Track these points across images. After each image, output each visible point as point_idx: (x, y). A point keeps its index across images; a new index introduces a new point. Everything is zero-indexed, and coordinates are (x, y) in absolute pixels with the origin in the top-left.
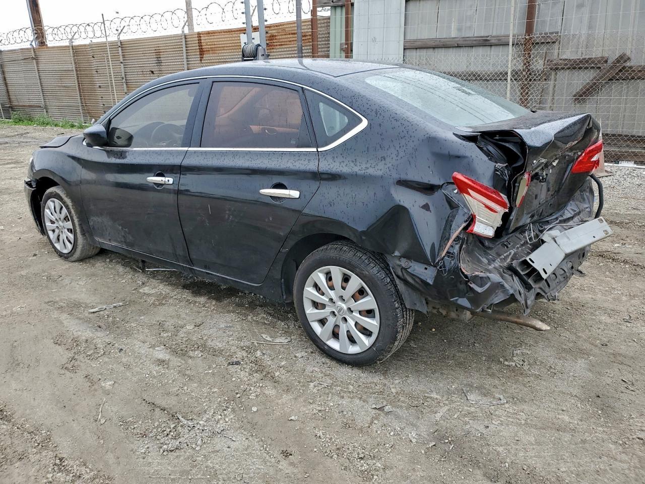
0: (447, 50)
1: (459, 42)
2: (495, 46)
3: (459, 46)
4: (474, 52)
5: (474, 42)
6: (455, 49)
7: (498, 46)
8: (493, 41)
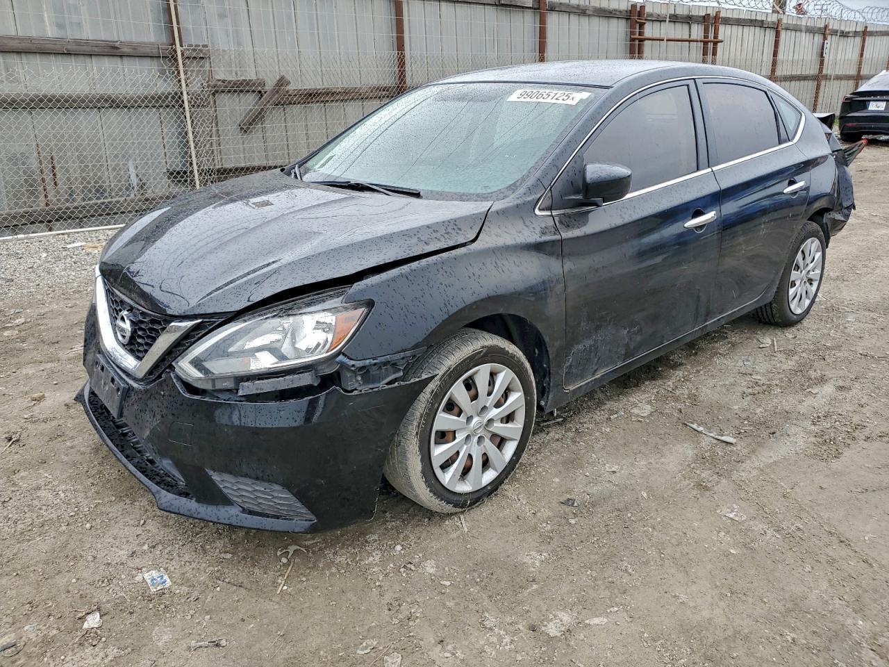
0: (44, 57)
1: (69, 47)
2: (128, 58)
3: (69, 54)
4: (95, 65)
5: (96, 49)
6: (60, 58)
7: (133, 58)
8: (125, 50)
